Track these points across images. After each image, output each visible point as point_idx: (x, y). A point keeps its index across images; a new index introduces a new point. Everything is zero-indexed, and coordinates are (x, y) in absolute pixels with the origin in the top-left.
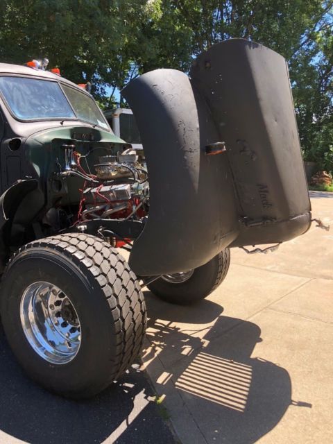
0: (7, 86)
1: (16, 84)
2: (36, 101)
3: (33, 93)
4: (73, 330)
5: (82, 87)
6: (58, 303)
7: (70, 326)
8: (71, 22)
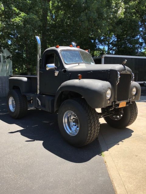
0: (64, 54)
1: (66, 53)
2: (72, 58)
3: (71, 55)
4: (78, 127)
5: (86, 51)
6: (74, 118)
7: (77, 126)
8: (87, 25)
